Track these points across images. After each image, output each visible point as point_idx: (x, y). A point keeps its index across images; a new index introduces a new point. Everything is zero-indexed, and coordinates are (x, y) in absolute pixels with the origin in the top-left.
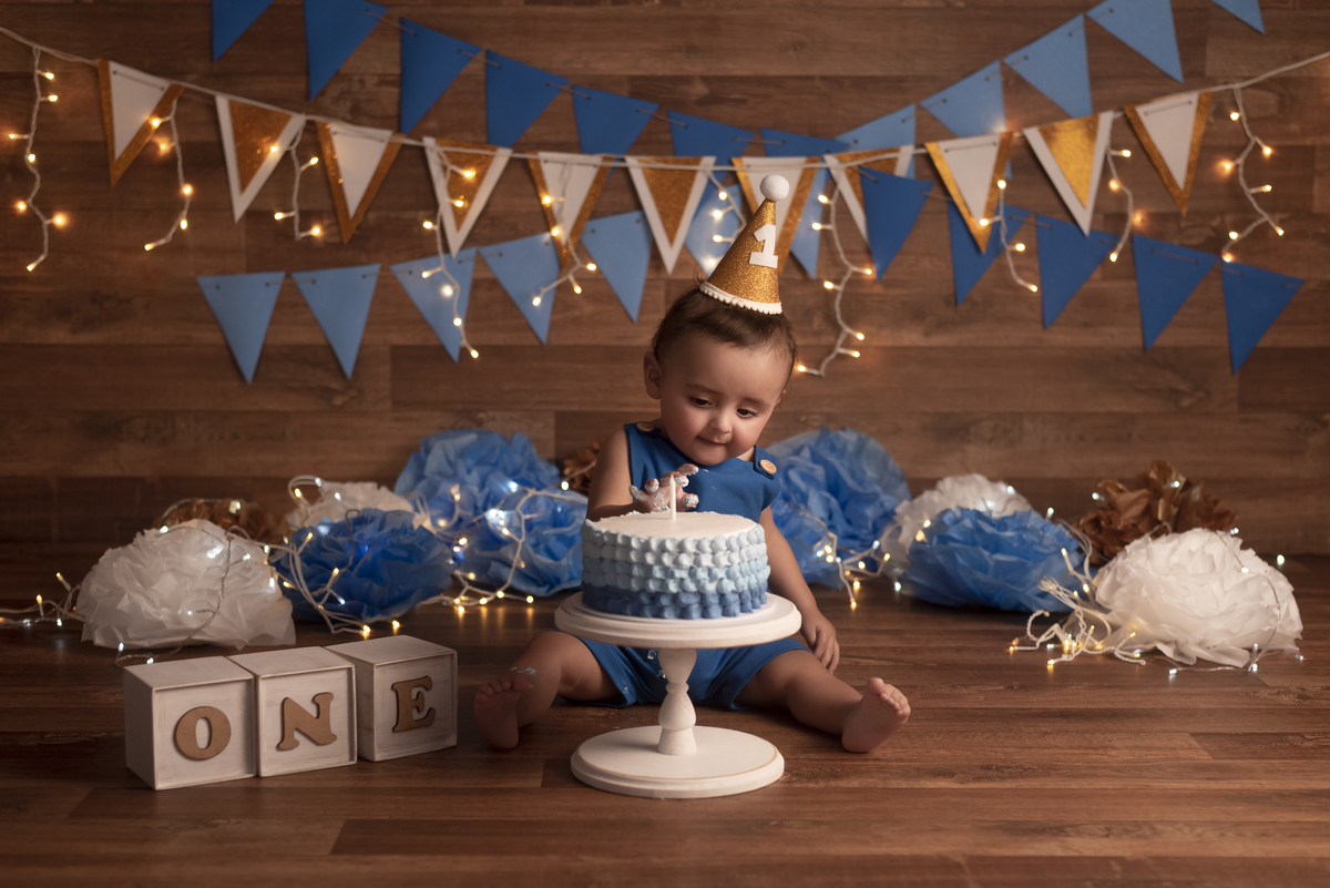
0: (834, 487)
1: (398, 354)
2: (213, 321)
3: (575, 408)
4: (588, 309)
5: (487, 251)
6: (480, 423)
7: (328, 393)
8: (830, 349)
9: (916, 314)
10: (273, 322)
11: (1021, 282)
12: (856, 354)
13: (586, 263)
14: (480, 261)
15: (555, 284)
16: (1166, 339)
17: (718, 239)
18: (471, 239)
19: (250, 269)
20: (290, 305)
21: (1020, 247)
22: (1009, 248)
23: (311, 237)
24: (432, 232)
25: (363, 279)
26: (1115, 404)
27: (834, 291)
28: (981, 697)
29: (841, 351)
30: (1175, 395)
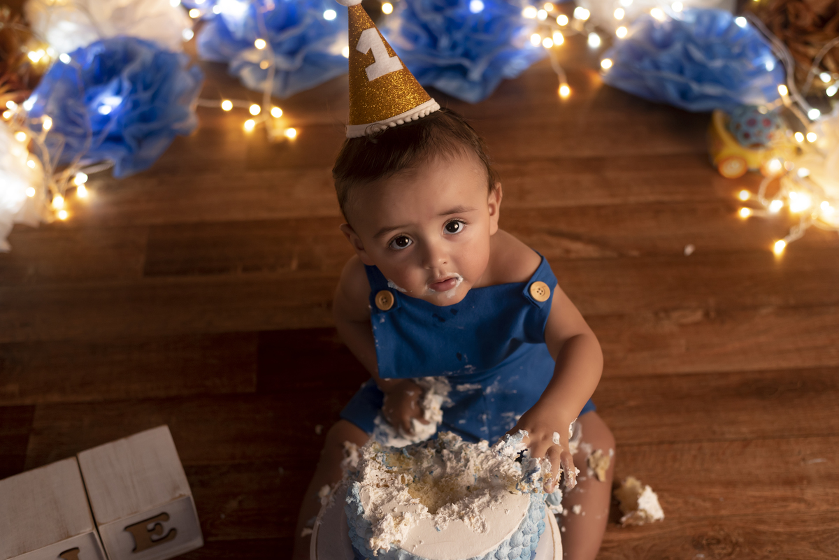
28: (683, 342)
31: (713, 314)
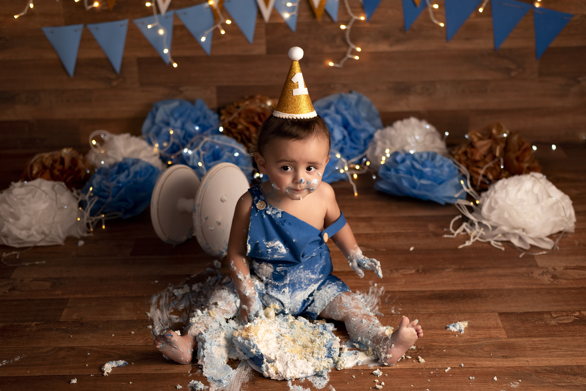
0: (346, 125)
1: (141, 62)
2: (52, 48)
3: (225, 84)
4: (229, 38)
5: (179, 12)
6: (181, 92)
7: (109, 80)
8: (344, 55)
9: (385, 36)
10: (81, 47)
11: (436, 22)
12: (357, 58)
13: (226, 20)
14: (176, 17)
15: (212, 29)
16: (506, 44)
17: (289, 4)
18: (171, 7)
19: (68, 23)
20: (87, 40)
21: (436, 6)
22: (429, 5)
23: (94, 8)
24: (151, 7)
25: (121, 27)
26: (480, 76)
27: (346, 29)
28: (404, 280)
29: (349, 56)
30: (508, 70)
31: (420, 271)
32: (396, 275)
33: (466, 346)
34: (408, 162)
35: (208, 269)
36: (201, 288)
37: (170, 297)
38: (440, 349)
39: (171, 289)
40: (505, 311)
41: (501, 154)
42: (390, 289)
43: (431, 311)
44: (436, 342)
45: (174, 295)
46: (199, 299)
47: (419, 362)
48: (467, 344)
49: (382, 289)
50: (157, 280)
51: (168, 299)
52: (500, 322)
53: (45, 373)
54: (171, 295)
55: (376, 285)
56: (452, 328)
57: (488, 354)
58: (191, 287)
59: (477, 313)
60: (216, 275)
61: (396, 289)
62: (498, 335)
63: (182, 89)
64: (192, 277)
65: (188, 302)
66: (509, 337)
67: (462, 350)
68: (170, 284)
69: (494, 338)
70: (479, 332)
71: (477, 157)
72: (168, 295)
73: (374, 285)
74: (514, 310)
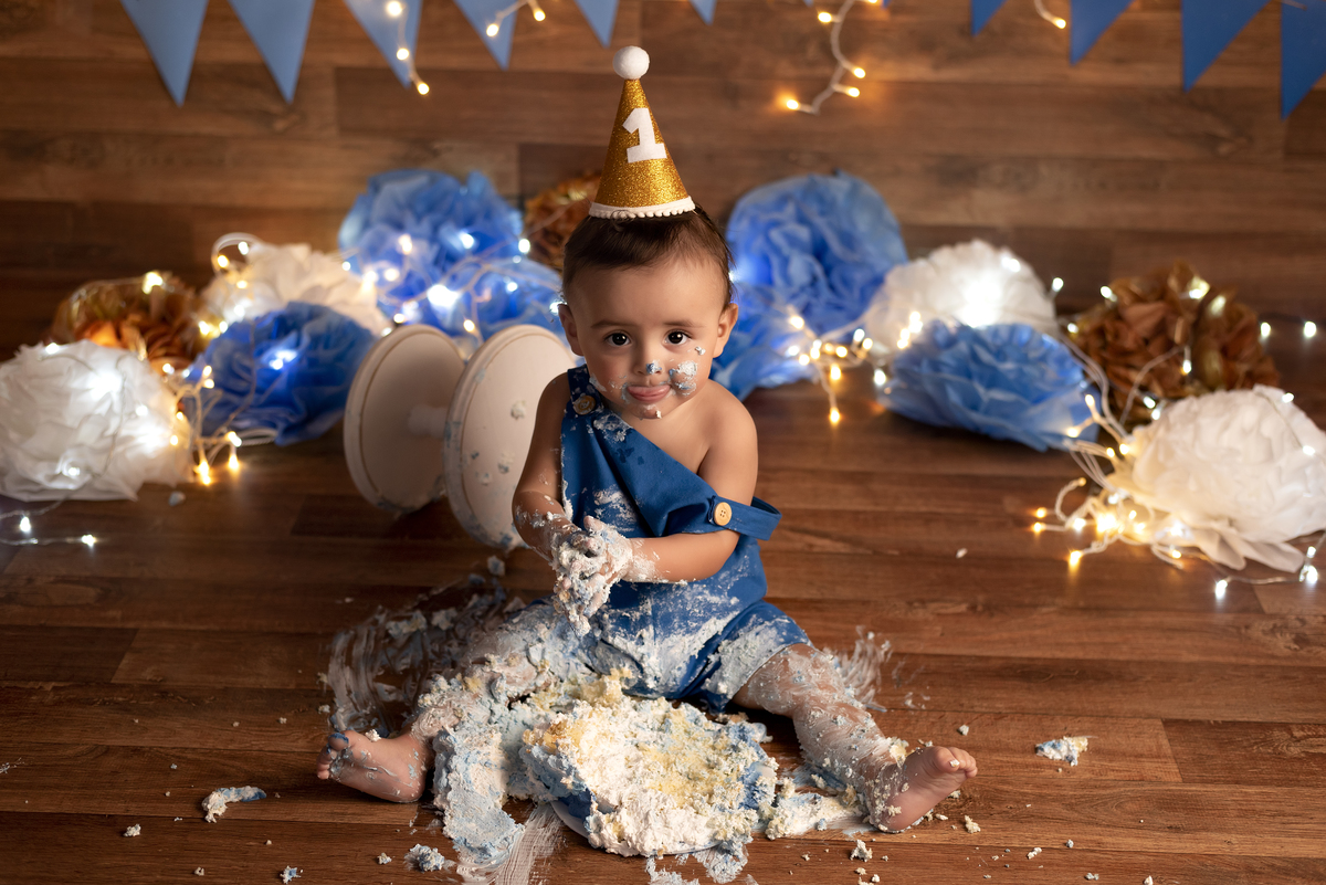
0: (819, 251)
1: (343, 76)
2: (134, 33)
3: (540, 140)
7: (266, 117)
8: (824, 83)
9: (923, 43)
10: (204, 36)
11: (1046, 16)
15: (513, 8)
16: (1211, 78)
20: (220, 18)
26: (1144, 150)
27: (832, 24)
28: (939, 628)
29: (837, 88)
30: (1212, 140)
31: (980, 608)
32: (920, 614)
33: (1082, 797)
34: (963, 347)
35: (473, 576)
36: (453, 621)
37: (377, 640)
38: (1018, 802)
39: (381, 618)
40: (1179, 717)
41: (1185, 339)
42: (903, 648)
43: (1000, 705)
44: (1008, 783)
45: (387, 635)
46: (446, 648)
47: (966, 829)
48: (1085, 792)
49: (886, 646)
50: (350, 596)
51: (372, 643)
52: (1165, 742)
53: (68, 807)
54: (382, 634)
55: (871, 636)
56: (1049, 751)
57: (1133, 820)
58: (429, 618)
59: (1112, 717)
60: (492, 592)
61: (920, 648)
62: (1159, 774)
63: (437, 145)
64: (435, 592)
65: (421, 653)
66: (1185, 781)
67: (1071, 807)
68: (380, 607)
69: (1151, 782)
70: (1113, 764)
71: (1129, 342)
72: (374, 633)
73: (866, 635)
74: (1201, 714)
